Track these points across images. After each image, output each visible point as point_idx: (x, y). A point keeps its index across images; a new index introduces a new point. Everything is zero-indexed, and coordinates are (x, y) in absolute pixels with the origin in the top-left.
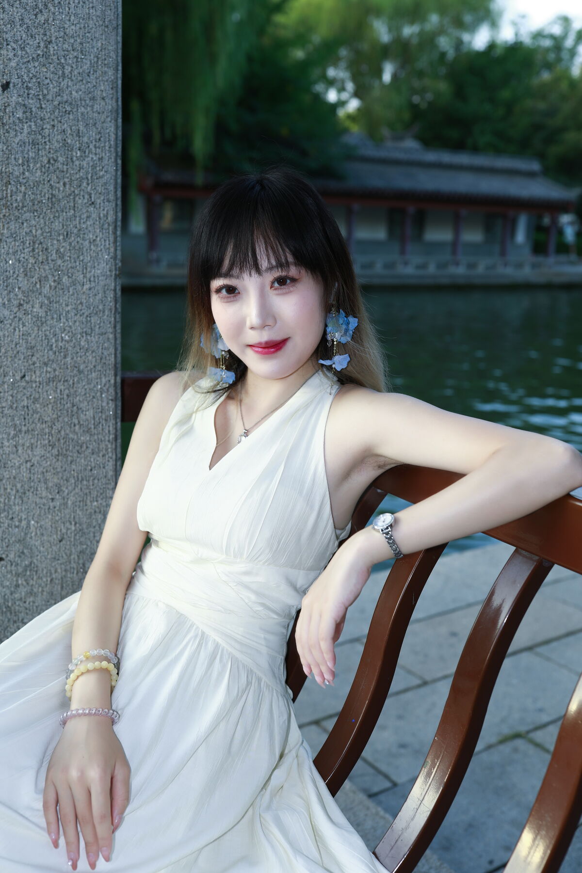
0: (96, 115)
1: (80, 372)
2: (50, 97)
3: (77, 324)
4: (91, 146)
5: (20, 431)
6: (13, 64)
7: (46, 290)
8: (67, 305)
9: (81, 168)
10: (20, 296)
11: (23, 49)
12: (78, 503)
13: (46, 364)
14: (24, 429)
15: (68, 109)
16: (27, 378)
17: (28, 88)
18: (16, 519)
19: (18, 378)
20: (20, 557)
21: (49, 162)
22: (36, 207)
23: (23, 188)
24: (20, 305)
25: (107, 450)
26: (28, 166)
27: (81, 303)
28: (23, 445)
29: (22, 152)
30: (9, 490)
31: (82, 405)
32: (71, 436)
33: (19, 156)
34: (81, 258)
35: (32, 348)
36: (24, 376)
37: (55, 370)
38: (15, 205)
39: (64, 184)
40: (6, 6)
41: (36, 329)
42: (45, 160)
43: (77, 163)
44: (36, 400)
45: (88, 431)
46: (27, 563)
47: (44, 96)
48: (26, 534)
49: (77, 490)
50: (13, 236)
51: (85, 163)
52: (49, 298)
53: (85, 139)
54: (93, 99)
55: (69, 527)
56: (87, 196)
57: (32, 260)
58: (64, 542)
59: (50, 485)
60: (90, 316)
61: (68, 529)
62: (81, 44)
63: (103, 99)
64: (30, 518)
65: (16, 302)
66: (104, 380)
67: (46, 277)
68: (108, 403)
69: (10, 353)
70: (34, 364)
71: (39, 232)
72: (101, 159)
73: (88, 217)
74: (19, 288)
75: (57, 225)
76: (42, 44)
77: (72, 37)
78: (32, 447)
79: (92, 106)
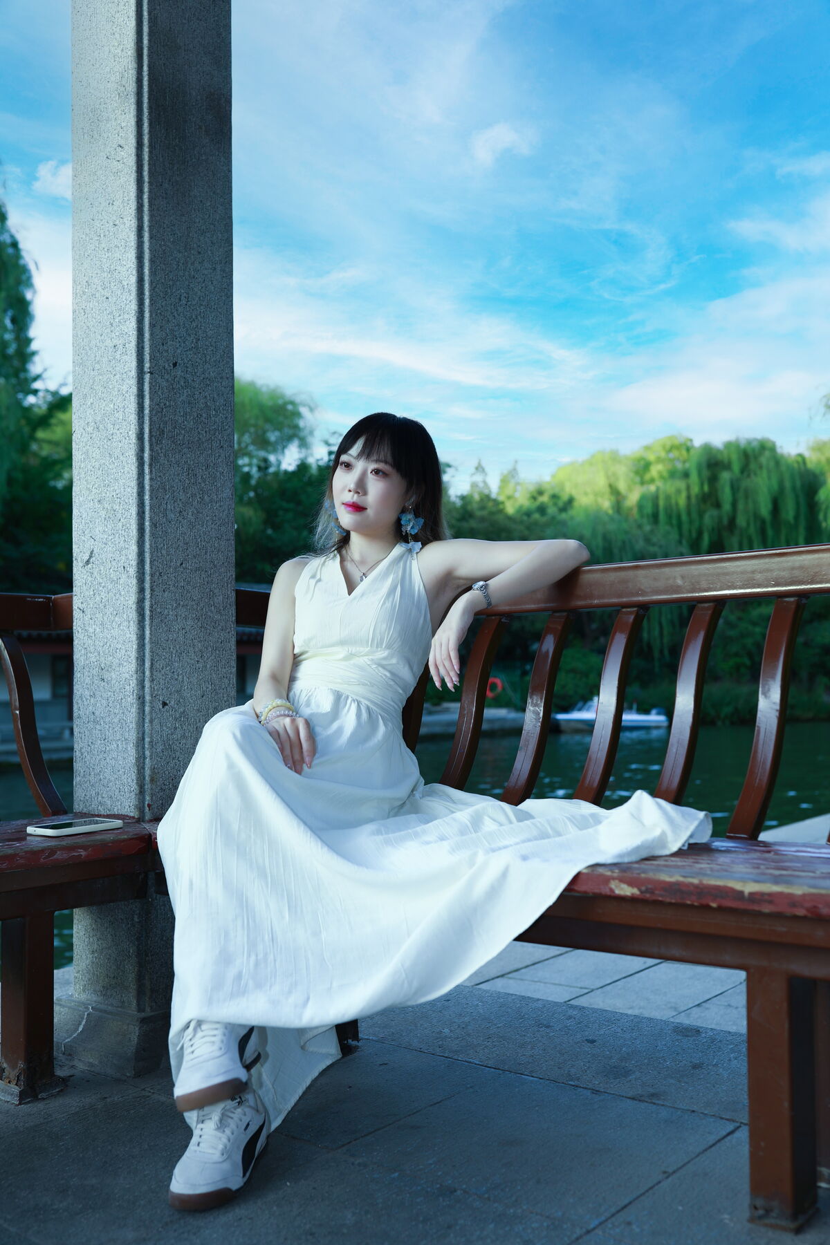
0: (223, 388)
1: (215, 566)
2: (198, 374)
3: (213, 530)
4: (221, 408)
5: (179, 604)
6: (179, 351)
7: (195, 503)
8: (207, 516)
9: (215, 422)
10: (181, 505)
11: (184, 342)
12: (213, 668)
13: (195, 557)
14: (182, 603)
15: (208, 383)
16: (184, 565)
17: (187, 367)
18: (175, 673)
19: (179, 565)
20: (178, 704)
21: (197, 416)
22: (190, 445)
23: (183, 432)
24: (181, 512)
25: (231, 629)
26: (186, 418)
27: (215, 516)
28: (181, 616)
29: (183, 408)
30: (172, 649)
31: (216, 591)
32: (209, 614)
33: (181, 410)
34: (215, 484)
35: (187, 544)
36: (182, 564)
37: (200, 562)
38: (179, 442)
39: (206, 432)
40: (176, 315)
41: (189, 530)
42: (195, 415)
43: (213, 419)
44: (189, 583)
45: (219, 612)
46: (182, 710)
47: (195, 373)
48: (181, 686)
49: (213, 658)
50: (178, 463)
51: (217, 419)
52: (197, 509)
53: (218, 404)
54: (222, 378)
55: (208, 686)
56: (218, 442)
57: (187, 481)
58: (204, 698)
59: (197, 650)
60: (220, 526)
61: (207, 688)
62: (215, 342)
63: (227, 378)
64: (184, 674)
65: (178, 509)
66: (229, 575)
67: (195, 494)
68: (231, 593)
69: (174, 545)
70: (188, 556)
71: (192, 462)
72: (226, 418)
73: (219, 456)
74: (180, 500)
75: (202, 459)
76: (194, 341)
77: (210, 338)
78: (186, 618)
79: (221, 383)
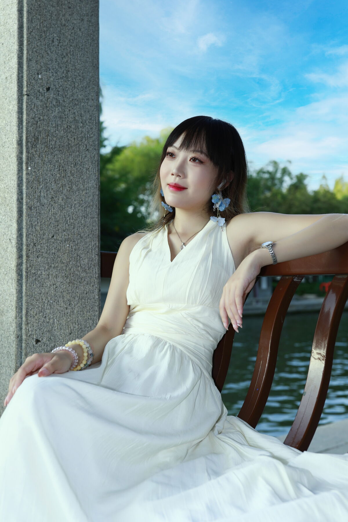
0: (89, 107)
1: (81, 237)
2: (68, 96)
3: (80, 211)
4: (87, 122)
5: (51, 266)
6: (52, 79)
7: (65, 191)
8: (75, 201)
9: (82, 132)
10: (52, 193)
11: (56, 73)
12: (79, 312)
13: (64, 231)
14: (53, 265)
15: (77, 103)
16: (55, 237)
17: (58, 91)
18: (47, 318)
19: (50, 237)
20: (49, 341)
21: (67, 127)
22: (61, 149)
23: (55, 139)
24: (53, 198)
25: (94, 283)
26: (58, 128)
27: (82, 200)
28: (52, 275)
29: (55, 121)
30: (44, 300)
31: (82, 256)
32: (76, 272)
33: (53, 123)
34: (82, 177)
35: (58, 221)
36: (53, 236)
37: (69, 235)
38: (51, 146)
39: (74, 139)
40: (49, 53)
41: (60, 211)
42: (66, 126)
43: (80, 129)
44: (59, 250)
45: (85, 271)
46: (52, 345)
47: (66, 95)
48: (52, 327)
49: (79, 305)
50: (50, 162)
51: (84, 130)
52: (66, 196)
53: (84, 118)
54: (88, 99)
55: (75, 326)
56: (85, 146)
57: (58, 175)
58: (72, 335)
59: (65, 300)
60: (86, 207)
61: (74, 327)
62: (83, 73)
63: (93, 100)
64: (55, 318)
65: (50, 196)
66: (93, 243)
67: (65, 185)
68: (95, 256)
69: (47, 223)
70: (58, 230)
71: (62, 161)
72: (91, 128)
73: (86, 156)
74: (52, 189)
75: (70, 159)
76: (65, 72)
77: (79, 70)
78: (56, 276)
79: (88, 103)
